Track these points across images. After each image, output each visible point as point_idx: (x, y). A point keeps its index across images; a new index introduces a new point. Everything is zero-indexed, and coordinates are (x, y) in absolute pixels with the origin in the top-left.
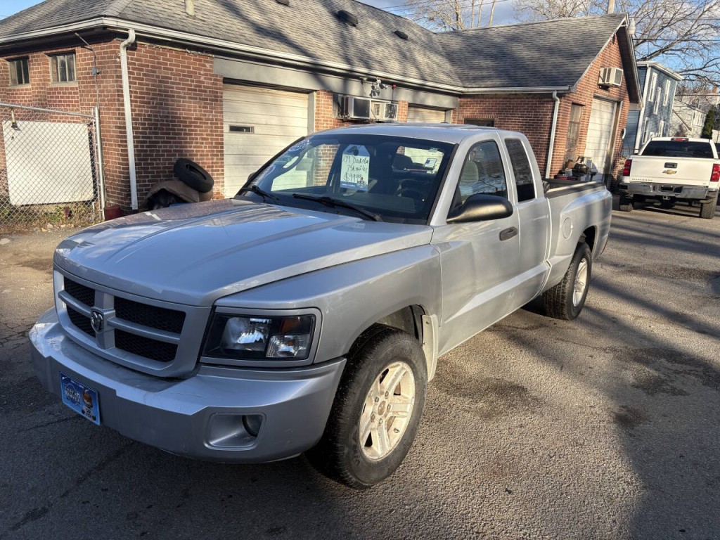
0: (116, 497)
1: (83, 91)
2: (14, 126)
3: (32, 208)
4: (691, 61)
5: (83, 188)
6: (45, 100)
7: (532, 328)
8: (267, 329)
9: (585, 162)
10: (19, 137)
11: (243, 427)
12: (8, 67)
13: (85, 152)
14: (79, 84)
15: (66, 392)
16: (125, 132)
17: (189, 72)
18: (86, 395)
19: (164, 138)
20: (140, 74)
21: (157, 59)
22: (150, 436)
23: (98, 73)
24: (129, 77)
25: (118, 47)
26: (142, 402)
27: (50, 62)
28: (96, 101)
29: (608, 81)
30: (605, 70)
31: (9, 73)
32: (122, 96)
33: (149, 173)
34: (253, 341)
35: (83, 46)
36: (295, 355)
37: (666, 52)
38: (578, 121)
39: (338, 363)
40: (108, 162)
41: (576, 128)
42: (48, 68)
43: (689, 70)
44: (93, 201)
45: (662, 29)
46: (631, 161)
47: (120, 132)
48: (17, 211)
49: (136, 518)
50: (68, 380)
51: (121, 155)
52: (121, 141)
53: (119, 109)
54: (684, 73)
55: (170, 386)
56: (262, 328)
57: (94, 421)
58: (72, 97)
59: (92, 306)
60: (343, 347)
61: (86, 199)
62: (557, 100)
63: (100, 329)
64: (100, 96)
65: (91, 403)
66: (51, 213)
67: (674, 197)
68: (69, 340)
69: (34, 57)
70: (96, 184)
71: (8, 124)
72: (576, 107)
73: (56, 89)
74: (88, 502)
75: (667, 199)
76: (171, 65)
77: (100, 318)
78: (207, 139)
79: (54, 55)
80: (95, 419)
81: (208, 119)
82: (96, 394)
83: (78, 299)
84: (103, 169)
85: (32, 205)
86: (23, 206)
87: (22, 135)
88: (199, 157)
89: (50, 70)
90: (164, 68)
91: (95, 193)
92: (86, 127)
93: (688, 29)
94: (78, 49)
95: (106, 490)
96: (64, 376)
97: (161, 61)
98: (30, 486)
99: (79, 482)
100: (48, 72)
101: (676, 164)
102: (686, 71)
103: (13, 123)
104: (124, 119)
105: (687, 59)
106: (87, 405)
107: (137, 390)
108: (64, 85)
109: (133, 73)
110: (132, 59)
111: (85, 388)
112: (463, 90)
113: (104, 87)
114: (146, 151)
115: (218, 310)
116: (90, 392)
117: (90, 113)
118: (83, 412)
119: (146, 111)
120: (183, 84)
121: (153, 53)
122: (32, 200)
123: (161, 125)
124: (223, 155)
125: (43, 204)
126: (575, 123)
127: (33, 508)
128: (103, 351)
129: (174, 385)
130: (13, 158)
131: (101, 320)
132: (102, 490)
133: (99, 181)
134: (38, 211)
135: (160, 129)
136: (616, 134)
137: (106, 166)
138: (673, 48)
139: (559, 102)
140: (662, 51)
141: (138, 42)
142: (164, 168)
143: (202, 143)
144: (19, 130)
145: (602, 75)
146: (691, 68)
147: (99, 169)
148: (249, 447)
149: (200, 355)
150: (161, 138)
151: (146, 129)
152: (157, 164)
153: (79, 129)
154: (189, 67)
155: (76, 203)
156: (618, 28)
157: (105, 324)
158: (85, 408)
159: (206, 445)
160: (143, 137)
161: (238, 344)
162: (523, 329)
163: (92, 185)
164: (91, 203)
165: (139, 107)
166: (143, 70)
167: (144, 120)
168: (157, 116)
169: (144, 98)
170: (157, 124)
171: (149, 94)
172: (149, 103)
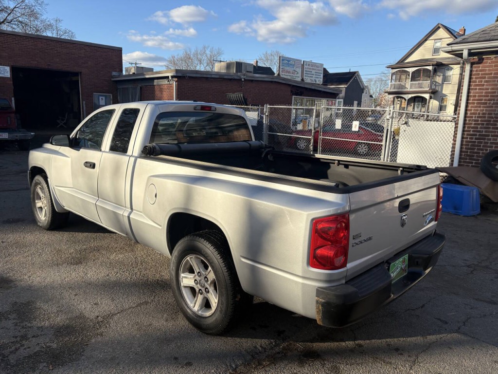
2: (406, 124)
10: (409, 130)
19: (495, 132)
20: (482, 81)
24: (471, 85)
33: (474, 160)
92: (454, 124)
103: (406, 122)
109: (475, 82)
110: (476, 71)
114: (475, 142)
119: (481, 110)
123: (494, 121)
130: (402, 143)
135: (492, 125)
144: (409, 126)
150: (492, 132)
151: (479, 124)
153: (448, 126)
160: (473, 131)
165: (476, 107)
166: (485, 78)
167: (478, 117)
168: (491, 114)
169: (482, 100)
170: (490, 121)
171: (488, 96)
172: (486, 103)
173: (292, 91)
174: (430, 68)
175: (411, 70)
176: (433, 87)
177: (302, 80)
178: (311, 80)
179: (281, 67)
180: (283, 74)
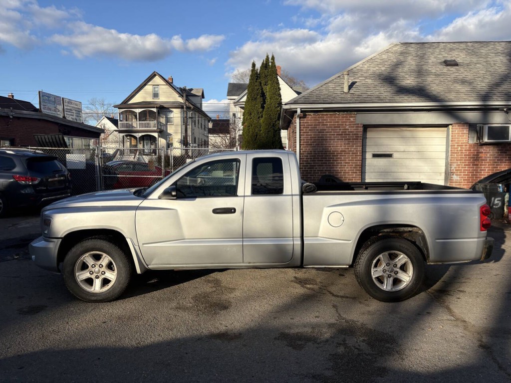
17: (338, 125)
21: (318, 120)
76: (326, 122)
78: (349, 163)
81: (350, 151)
88: (342, 174)
90: (322, 125)
97: (320, 121)
110: (302, 123)
114: (308, 171)
119: (309, 149)
120: (334, 132)
121: (316, 117)
123: (318, 156)
135: (317, 158)
141: (307, 114)
143: (345, 165)
150: (317, 163)
151: (309, 159)
154: (338, 122)
160: (306, 163)
165: (305, 147)
166: (309, 127)
167: (308, 154)
168: (315, 151)
169: (308, 142)
170: (315, 156)
171: (312, 140)
172: (311, 144)
173: (60, 131)
174: (155, 110)
175: (138, 111)
176: (160, 127)
177: (64, 117)
178: (72, 118)
179: (42, 103)
180: (45, 111)
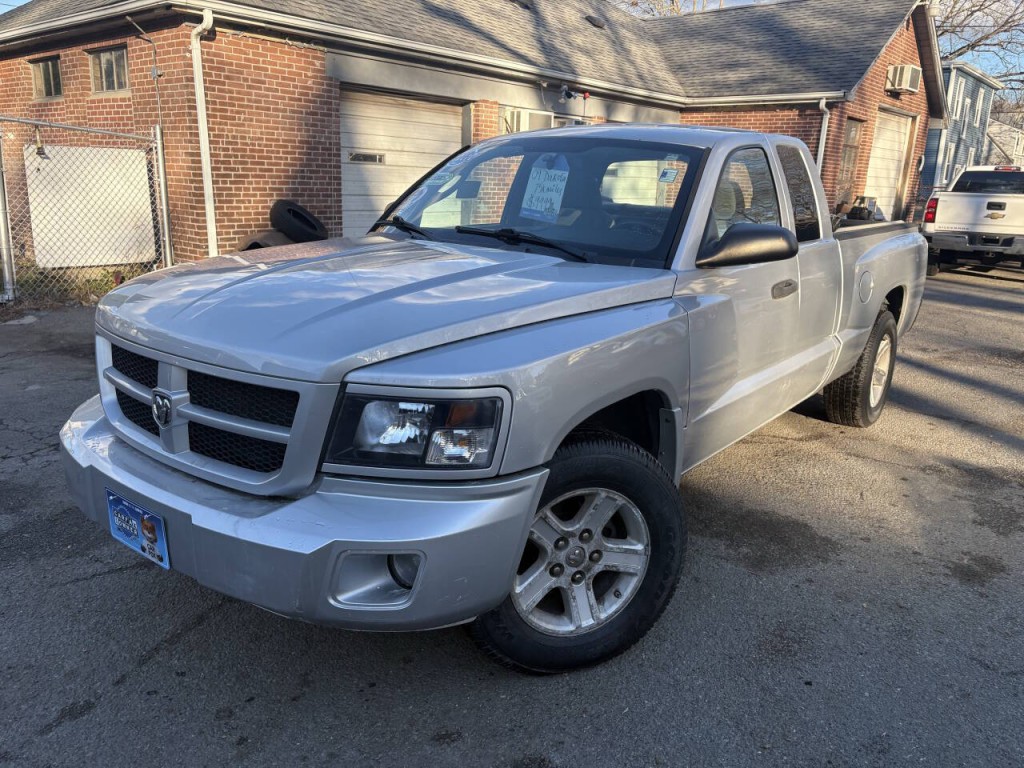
0: (198, 685)
1: (139, 103)
2: (40, 152)
3: (68, 272)
4: (1014, 60)
5: (140, 243)
6: (84, 118)
7: (809, 439)
8: (426, 421)
9: (865, 205)
10: (48, 169)
11: (389, 574)
12: (32, 72)
13: (142, 191)
14: (133, 92)
15: (116, 520)
16: (200, 162)
17: (290, 73)
18: (146, 523)
19: (255, 170)
20: (220, 76)
21: (245, 53)
22: (244, 586)
23: (160, 76)
24: (205, 81)
25: (188, 36)
26: (234, 535)
27: (90, 63)
28: (157, 116)
29: (900, 84)
30: (896, 69)
31: (33, 81)
32: (195, 108)
34: (404, 441)
35: (138, 35)
36: (471, 461)
37: (976, 48)
38: (856, 144)
39: (536, 475)
40: (175, 206)
41: (853, 154)
42: (88, 71)
43: (1011, 75)
44: (155, 262)
45: (972, 14)
46: (937, 200)
47: (193, 162)
48: (46, 277)
49: (229, 717)
50: (118, 501)
51: (195, 195)
52: (195, 175)
53: (190, 128)
54: (1003, 79)
55: (276, 509)
56: (418, 420)
57: (159, 563)
58: (123, 113)
59: (154, 387)
60: (545, 451)
61: (145, 260)
62: (826, 113)
63: (166, 422)
64: (162, 109)
65: (154, 535)
66: (95, 280)
67: (1001, 253)
68: (121, 441)
69: (67, 56)
70: (159, 239)
71: (30, 150)
72: (854, 123)
73: (100, 101)
74: (155, 692)
75: (990, 255)
76: (264, 62)
77: (166, 406)
78: (318, 172)
79: (95, 52)
80: (161, 559)
82: (159, 521)
83: (132, 377)
84: (168, 216)
85: (68, 268)
86: (54, 269)
87: (51, 165)
88: (306, 198)
89: (91, 74)
90: (255, 68)
91: (157, 251)
92: (143, 154)
93: (1010, 14)
94: (131, 41)
95: (183, 674)
96: (113, 495)
97: (251, 56)
98: (67, 668)
99: (142, 661)
100: (88, 77)
101: (1005, 204)
102: (1006, 76)
103: (39, 148)
104: (198, 142)
105: (1008, 58)
106: (149, 539)
107: (223, 514)
108: (111, 95)
109: (210, 75)
110: (208, 53)
111: (145, 513)
112: (688, 100)
113: (169, 95)
114: (231, 189)
115: (350, 389)
116: (152, 518)
117: (149, 134)
118: (143, 549)
119: (229, 131)
120: (283, 91)
121: (239, 44)
122: (68, 261)
123: (252, 150)
124: (340, 195)
125: (83, 267)
126: (851, 147)
127: (71, 701)
128: (171, 456)
129: (281, 507)
130: (39, 200)
131: (168, 408)
132: (178, 674)
133: (164, 234)
134: (77, 278)
135: (249, 157)
136: (910, 164)
137: (173, 211)
138: (988, 42)
139: (829, 116)
140: (972, 46)
141: (217, 29)
142: (256, 214)
144: (48, 158)
145: (890, 76)
146: (1014, 72)
147: (162, 216)
148: (400, 605)
149: (321, 461)
150: (251, 170)
151: (230, 156)
152: (246, 208)
153: (133, 158)
154: (290, 66)
155: (131, 266)
156: (914, 7)
157: (174, 414)
158: (145, 543)
159: (332, 602)
160: (225, 169)
161: (379, 445)
162: (795, 440)
163: (153, 240)
164: (152, 266)
165: (220, 123)
166: (224, 70)
167: (227, 143)
168: (245, 138)
169: (226, 111)
170: (245, 150)
171: (233, 105)
172: (234, 118)
